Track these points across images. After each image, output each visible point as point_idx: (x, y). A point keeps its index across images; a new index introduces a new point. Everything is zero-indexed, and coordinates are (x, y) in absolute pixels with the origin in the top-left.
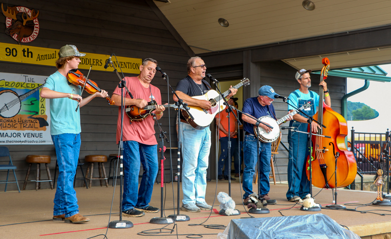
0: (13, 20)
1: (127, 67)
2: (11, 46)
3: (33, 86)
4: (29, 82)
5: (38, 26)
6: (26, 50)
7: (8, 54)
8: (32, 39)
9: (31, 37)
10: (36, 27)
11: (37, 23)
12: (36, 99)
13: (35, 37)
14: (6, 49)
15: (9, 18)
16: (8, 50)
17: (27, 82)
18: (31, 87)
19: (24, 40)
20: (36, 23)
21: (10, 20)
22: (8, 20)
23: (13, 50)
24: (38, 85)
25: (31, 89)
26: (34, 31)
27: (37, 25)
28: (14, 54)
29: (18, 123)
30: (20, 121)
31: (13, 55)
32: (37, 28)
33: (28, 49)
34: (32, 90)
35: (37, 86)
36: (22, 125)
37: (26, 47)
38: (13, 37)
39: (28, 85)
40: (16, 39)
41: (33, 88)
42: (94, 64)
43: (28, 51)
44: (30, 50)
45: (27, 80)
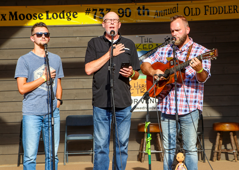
2: (124, 6)
3: (151, 46)
4: (146, 43)
6: (141, 7)
7: (121, 15)
14: (119, 10)
16: (121, 11)
17: (144, 43)
18: (148, 48)
23: (126, 10)
24: (157, 45)
25: (148, 50)
28: (128, 14)
29: (134, 89)
30: (136, 86)
31: (126, 15)
34: (149, 52)
35: (155, 46)
36: (139, 90)
37: (141, 5)
39: (145, 46)
41: (151, 50)
42: (231, 12)
43: (144, 8)
44: (146, 8)
45: (144, 41)
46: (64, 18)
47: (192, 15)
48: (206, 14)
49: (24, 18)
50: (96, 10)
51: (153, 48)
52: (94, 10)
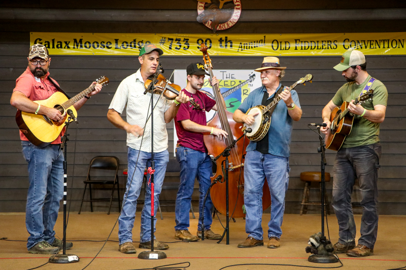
0: (206, 3)
1: (382, 46)
2: (204, 36)
3: (233, 83)
4: (228, 79)
5: (239, 7)
6: (224, 39)
7: (200, 46)
8: (231, 25)
9: (229, 23)
10: (237, 9)
11: (239, 3)
12: (237, 100)
13: (236, 21)
14: (198, 40)
15: (201, 3)
16: (200, 42)
17: (225, 79)
18: (229, 85)
19: (220, 27)
20: (237, 4)
21: (203, 5)
22: (200, 4)
23: (206, 41)
24: (240, 82)
25: (230, 87)
26: (234, 15)
27: (238, 5)
28: (208, 46)
32: (239, 9)
33: (226, 37)
34: (231, 89)
35: (237, 83)
37: (223, 36)
38: (206, 25)
39: (226, 83)
40: (210, 28)
41: (233, 87)
42: (324, 47)
43: (226, 40)
44: (228, 39)
45: (225, 76)
46: (135, 47)
47: (281, 49)
48: (296, 49)
49: (90, 47)
50: (172, 39)
51: (235, 86)
52: (169, 39)
